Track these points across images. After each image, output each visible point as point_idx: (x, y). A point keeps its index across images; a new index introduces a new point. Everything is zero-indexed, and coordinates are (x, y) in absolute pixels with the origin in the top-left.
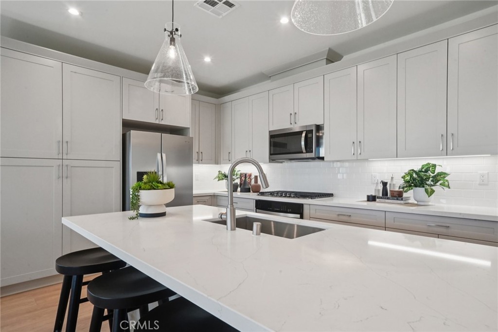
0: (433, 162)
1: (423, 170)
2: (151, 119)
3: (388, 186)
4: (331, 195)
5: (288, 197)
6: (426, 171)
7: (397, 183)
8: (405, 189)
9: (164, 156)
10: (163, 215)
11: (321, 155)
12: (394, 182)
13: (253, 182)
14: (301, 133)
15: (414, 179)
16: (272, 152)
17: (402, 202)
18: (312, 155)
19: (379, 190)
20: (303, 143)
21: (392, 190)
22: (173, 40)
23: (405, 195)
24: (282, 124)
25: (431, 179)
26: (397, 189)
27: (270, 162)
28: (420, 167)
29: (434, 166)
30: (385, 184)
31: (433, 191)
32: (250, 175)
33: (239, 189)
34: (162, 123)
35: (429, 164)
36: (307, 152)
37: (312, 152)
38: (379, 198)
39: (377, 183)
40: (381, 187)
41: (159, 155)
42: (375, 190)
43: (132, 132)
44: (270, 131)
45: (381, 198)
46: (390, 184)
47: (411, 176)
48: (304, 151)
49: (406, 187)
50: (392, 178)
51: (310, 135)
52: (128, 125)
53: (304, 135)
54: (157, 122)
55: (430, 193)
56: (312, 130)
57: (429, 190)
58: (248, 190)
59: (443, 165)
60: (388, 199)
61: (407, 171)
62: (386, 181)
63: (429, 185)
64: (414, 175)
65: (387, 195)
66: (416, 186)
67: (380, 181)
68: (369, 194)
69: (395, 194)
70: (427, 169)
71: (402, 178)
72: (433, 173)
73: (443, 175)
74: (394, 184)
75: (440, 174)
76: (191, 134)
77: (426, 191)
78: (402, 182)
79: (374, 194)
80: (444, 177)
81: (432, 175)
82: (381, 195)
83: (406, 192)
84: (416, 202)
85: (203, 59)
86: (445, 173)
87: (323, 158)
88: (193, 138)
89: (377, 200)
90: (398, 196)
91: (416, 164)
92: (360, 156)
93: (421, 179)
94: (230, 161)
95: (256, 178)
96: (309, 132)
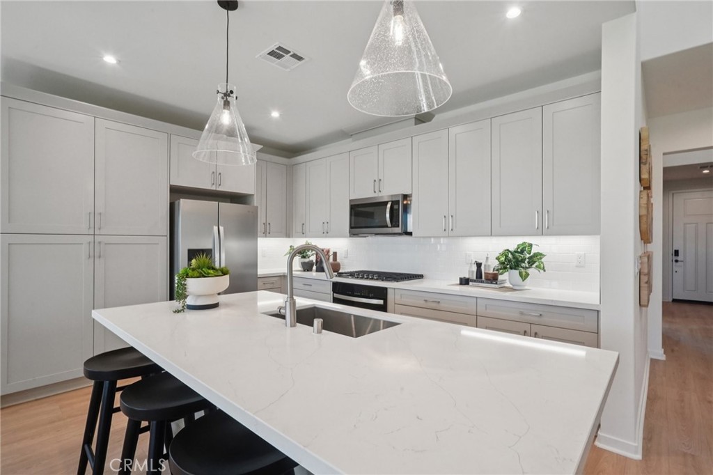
0: (528, 240)
1: (519, 250)
3: (483, 268)
4: (420, 277)
5: (370, 279)
6: (522, 252)
7: (492, 265)
8: (501, 271)
9: (222, 229)
10: (215, 306)
11: (408, 231)
12: (489, 263)
13: (331, 260)
14: (386, 203)
15: (510, 261)
16: (353, 226)
17: (496, 286)
18: (400, 230)
19: (473, 272)
20: (388, 215)
21: (487, 272)
22: (227, 104)
23: (500, 278)
24: (365, 192)
25: (527, 260)
26: (491, 272)
27: (350, 236)
28: (516, 247)
29: (531, 245)
30: (479, 265)
31: (527, 275)
32: (328, 251)
33: (314, 268)
34: (220, 189)
35: (525, 243)
36: (393, 226)
37: (398, 226)
38: (472, 281)
39: (471, 264)
40: (475, 268)
41: (215, 228)
42: (469, 271)
43: (182, 201)
44: (350, 201)
45: (475, 281)
46: (485, 265)
47: (506, 256)
48: (389, 225)
49: (501, 269)
50: (487, 258)
51: (396, 207)
52: (177, 193)
53: (389, 205)
54: (213, 188)
55: (524, 277)
56: (399, 201)
57: (524, 273)
59: (540, 244)
60: (482, 282)
61: (501, 251)
62: (480, 261)
63: (523, 268)
64: (510, 256)
65: (481, 278)
66: (511, 268)
67: (473, 262)
68: (462, 276)
69: (490, 277)
70: (522, 249)
71: (497, 259)
72: (530, 254)
73: (539, 256)
74: (489, 266)
75: (536, 255)
76: (256, 202)
77: (520, 274)
78: (497, 263)
79: (467, 276)
80: (541, 258)
81: (528, 256)
82: (475, 278)
83: (501, 274)
84: (511, 286)
85: (270, 114)
86: (541, 254)
87: (410, 234)
88: (257, 207)
89: (471, 283)
90: (493, 279)
91: (512, 244)
92: (452, 232)
93: (516, 261)
94: (303, 234)
95: (335, 254)
96: (395, 203)
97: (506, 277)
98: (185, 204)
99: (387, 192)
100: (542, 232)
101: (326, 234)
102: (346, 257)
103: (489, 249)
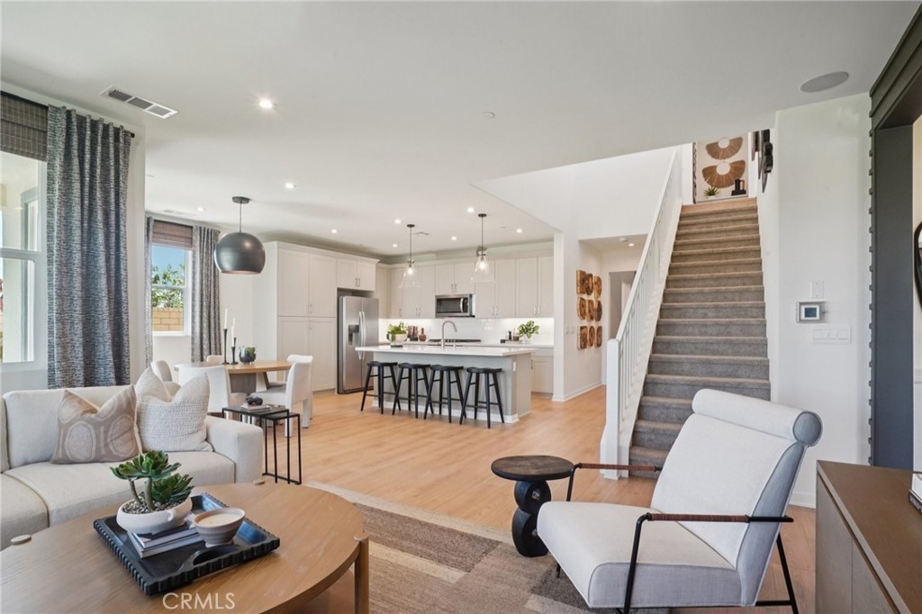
0: (532, 319)
1: (528, 325)
2: (352, 287)
3: (512, 334)
4: (479, 341)
7: (516, 332)
8: (520, 335)
9: (363, 313)
13: (420, 333)
14: (460, 299)
15: (524, 330)
16: (437, 311)
17: (518, 342)
18: (468, 314)
19: (507, 336)
20: (461, 306)
21: (513, 336)
23: (520, 338)
24: (446, 292)
25: (532, 329)
26: (516, 335)
27: (437, 317)
28: (527, 323)
29: (533, 322)
30: (510, 333)
31: (531, 336)
32: (418, 328)
34: (360, 288)
35: (531, 321)
36: (464, 312)
37: (467, 312)
38: (506, 340)
40: (508, 334)
41: (360, 313)
42: (505, 336)
43: (343, 297)
44: (436, 296)
45: (508, 341)
46: (513, 332)
47: (522, 328)
48: (462, 311)
50: (513, 329)
51: (465, 301)
52: (342, 292)
53: (462, 300)
54: (356, 288)
55: (529, 337)
56: (467, 297)
57: (529, 335)
58: (416, 339)
59: (537, 322)
60: (511, 341)
61: (520, 325)
62: (510, 330)
63: (530, 333)
64: (524, 327)
65: (511, 339)
66: (524, 333)
67: (507, 331)
68: (502, 339)
69: (515, 338)
70: (530, 324)
71: (518, 329)
72: (533, 326)
73: (537, 327)
76: (376, 296)
78: (518, 331)
79: (504, 339)
80: (538, 329)
82: (508, 339)
84: (524, 342)
87: (474, 316)
88: (378, 299)
89: (505, 342)
90: (517, 339)
91: (525, 321)
92: (496, 316)
93: (527, 330)
94: (401, 316)
95: (423, 329)
96: (465, 299)
97: (523, 338)
98: (345, 299)
99: (461, 291)
100: (537, 315)
101: (418, 316)
102: (430, 331)
103: (514, 325)
